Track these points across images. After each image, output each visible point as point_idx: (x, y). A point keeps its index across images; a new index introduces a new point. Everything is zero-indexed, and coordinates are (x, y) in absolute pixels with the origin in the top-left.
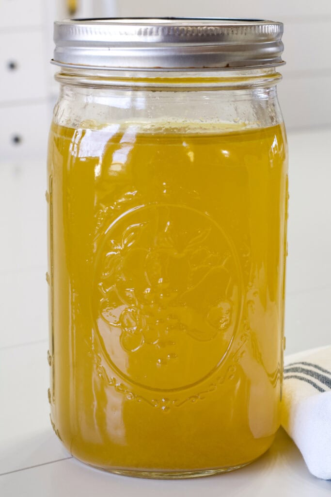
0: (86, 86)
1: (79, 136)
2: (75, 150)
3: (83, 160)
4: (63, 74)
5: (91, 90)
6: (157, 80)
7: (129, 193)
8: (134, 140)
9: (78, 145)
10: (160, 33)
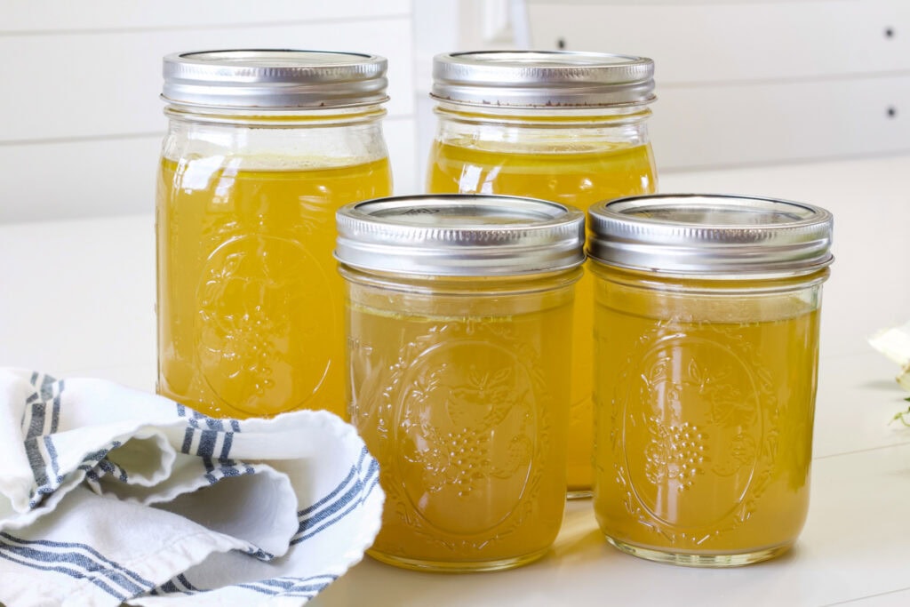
0: (191, 121)
1: (182, 169)
2: (179, 182)
3: (189, 192)
4: (171, 110)
5: (195, 126)
6: (255, 118)
7: (228, 225)
8: (235, 173)
9: (182, 176)
10: (257, 73)
